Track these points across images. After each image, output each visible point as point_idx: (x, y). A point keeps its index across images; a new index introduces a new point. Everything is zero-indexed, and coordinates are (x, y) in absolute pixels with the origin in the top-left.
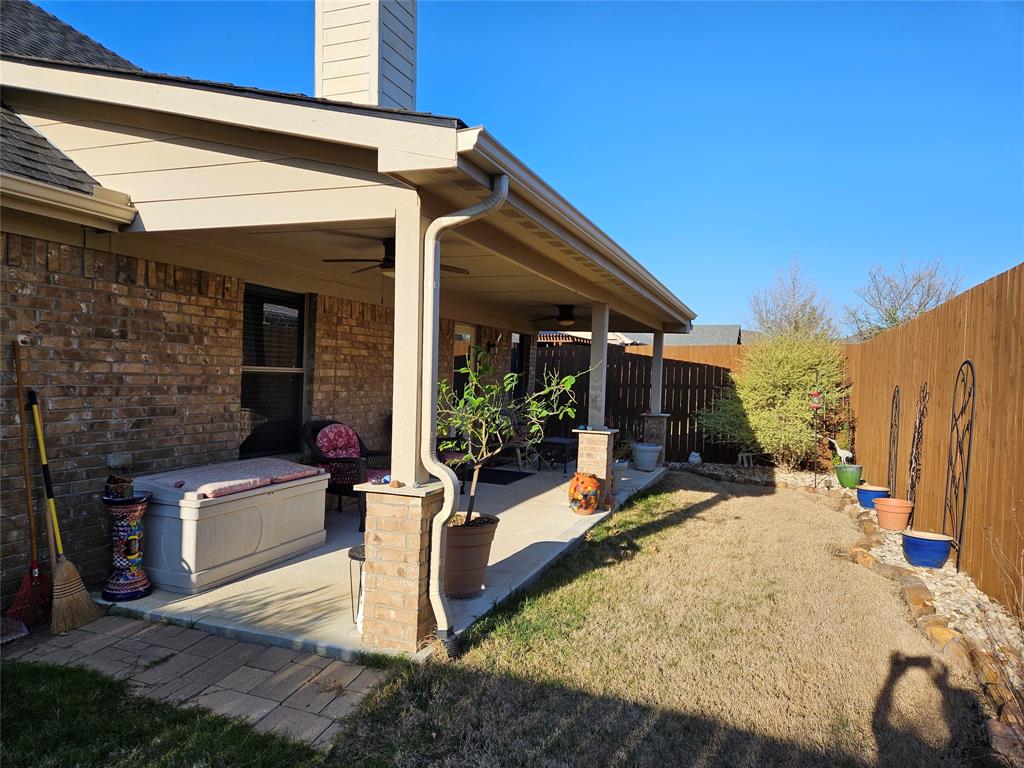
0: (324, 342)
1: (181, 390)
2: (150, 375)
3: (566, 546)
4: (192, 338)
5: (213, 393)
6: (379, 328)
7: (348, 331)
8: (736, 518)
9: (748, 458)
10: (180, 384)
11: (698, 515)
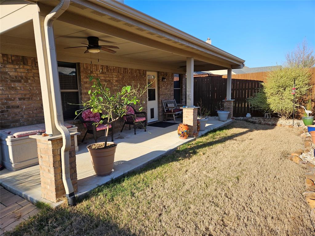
0: (85, 80)
1: (20, 99)
2: (5, 94)
3: (164, 153)
4: (22, 80)
5: (35, 100)
6: (110, 74)
7: (96, 76)
8: (251, 139)
9: (269, 115)
10: (19, 97)
11: (234, 138)
